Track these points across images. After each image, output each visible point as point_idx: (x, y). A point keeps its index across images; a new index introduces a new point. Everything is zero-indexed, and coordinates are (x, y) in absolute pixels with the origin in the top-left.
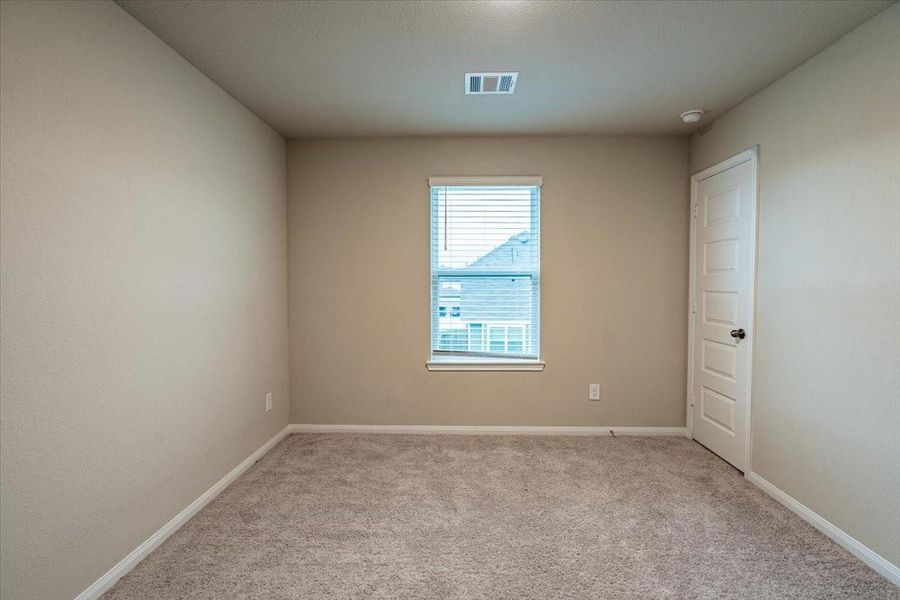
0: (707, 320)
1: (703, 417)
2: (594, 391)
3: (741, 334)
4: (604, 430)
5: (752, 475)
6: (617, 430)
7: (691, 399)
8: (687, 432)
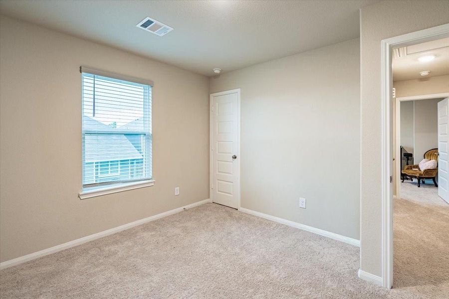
0: (218, 152)
1: (218, 192)
2: (177, 191)
3: (235, 157)
4: (181, 209)
5: (241, 209)
6: (187, 207)
7: (212, 186)
8: (210, 200)
